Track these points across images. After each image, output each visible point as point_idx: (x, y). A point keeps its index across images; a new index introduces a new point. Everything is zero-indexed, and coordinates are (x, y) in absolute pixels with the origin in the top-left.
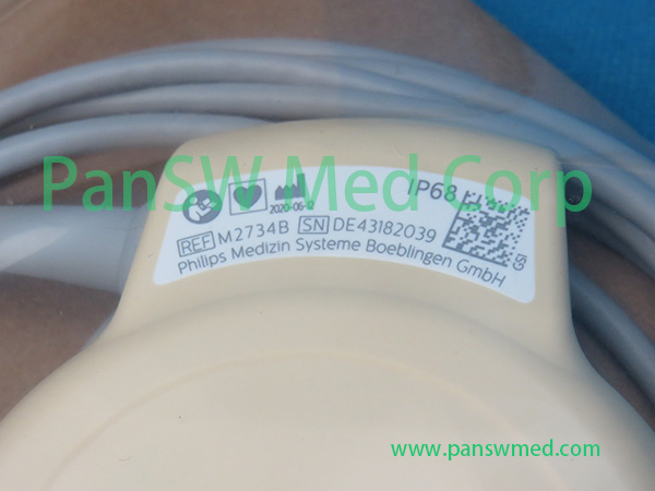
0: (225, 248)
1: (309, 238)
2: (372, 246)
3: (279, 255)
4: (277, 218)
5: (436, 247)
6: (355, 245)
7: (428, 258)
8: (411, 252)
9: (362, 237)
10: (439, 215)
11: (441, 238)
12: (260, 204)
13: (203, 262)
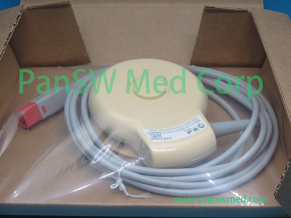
0: (193, 122)
1: (182, 127)
2: (171, 129)
3: (184, 124)
4: (188, 128)
5: (162, 132)
6: (174, 128)
7: (162, 130)
8: (165, 130)
9: (173, 130)
10: (164, 136)
11: (162, 133)
12: (193, 129)
13: (194, 120)
